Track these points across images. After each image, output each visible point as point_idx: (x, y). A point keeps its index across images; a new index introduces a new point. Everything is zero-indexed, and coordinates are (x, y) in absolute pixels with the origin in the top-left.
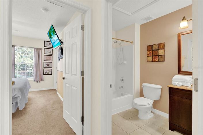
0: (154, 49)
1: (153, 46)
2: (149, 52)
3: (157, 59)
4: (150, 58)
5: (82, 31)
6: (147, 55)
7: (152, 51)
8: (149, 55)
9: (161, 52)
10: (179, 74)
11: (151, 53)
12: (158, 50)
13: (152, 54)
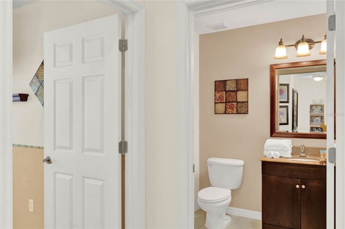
0: (228, 88)
1: (227, 83)
2: (218, 95)
3: (235, 109)
4: (221, 107)
5: (121, 52)
6: (215, 99)
7: (224, 92)
8: (218, 100)
9: (241, 96)
10: (273, 137)
11: (223, 96)
12: (236, 91)
13: (225, 99)
